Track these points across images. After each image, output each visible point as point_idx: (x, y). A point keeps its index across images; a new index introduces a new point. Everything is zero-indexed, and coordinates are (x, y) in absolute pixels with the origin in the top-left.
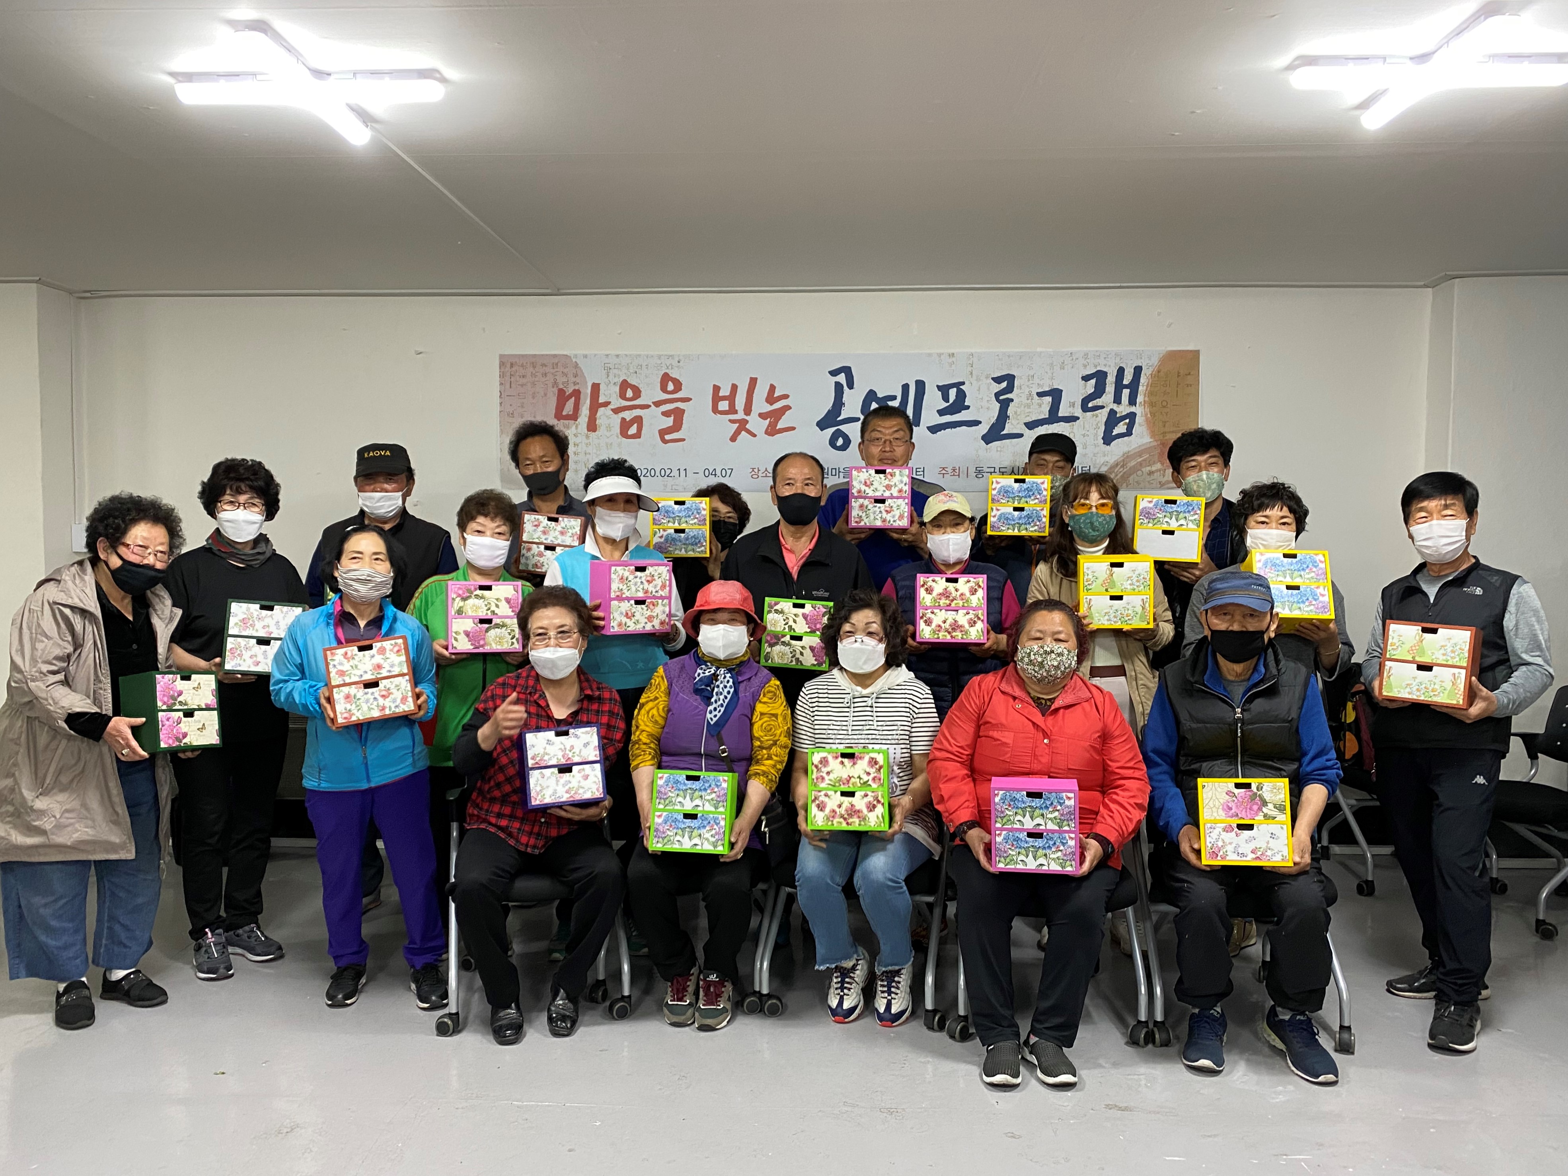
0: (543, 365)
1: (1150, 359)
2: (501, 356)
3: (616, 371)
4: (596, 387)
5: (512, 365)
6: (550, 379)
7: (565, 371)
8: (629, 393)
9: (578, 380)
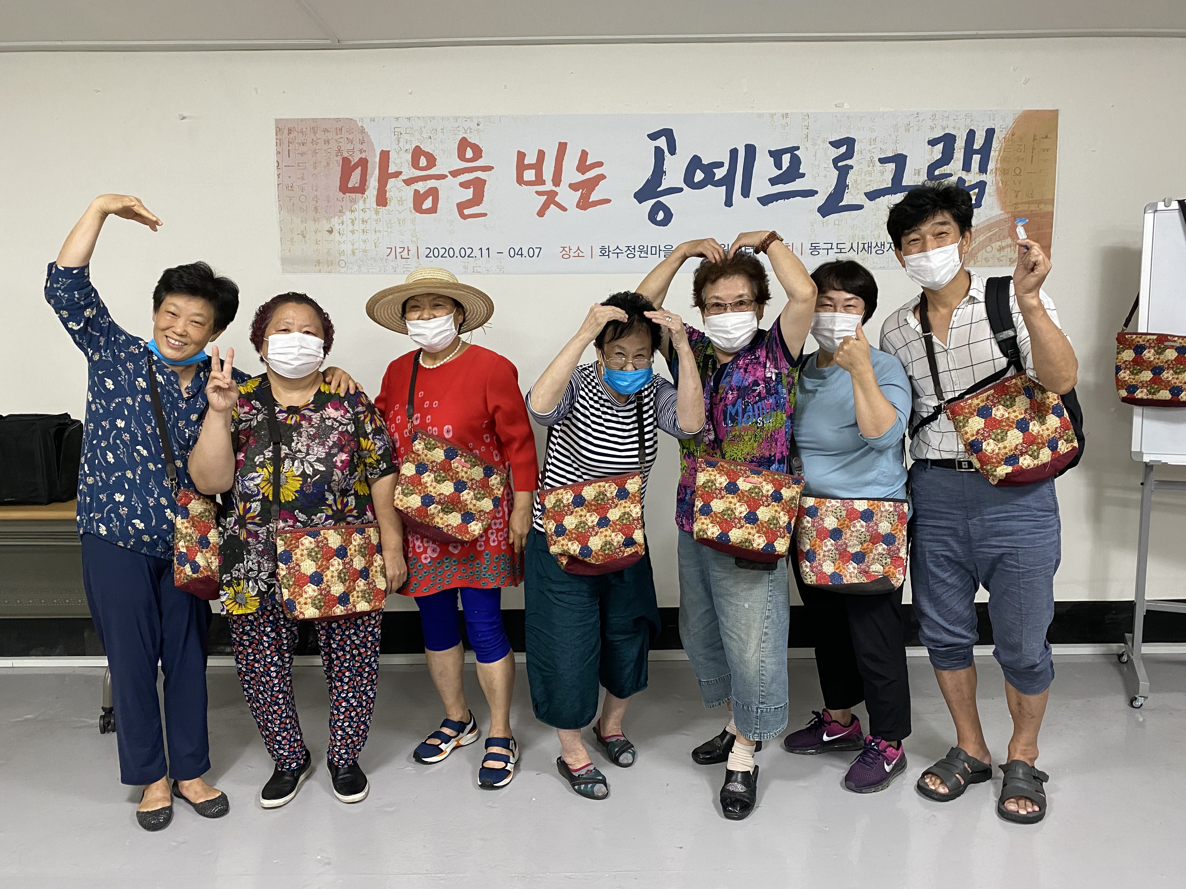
0: (326, 130)
1: (1004, 121)
2: (277, 120)
3: (407, 137)
4: (385, 156)
5: (290, 131)
6: (334, 145)
7: (350, 137)
8: (423, 162)
9: (364, 147)
